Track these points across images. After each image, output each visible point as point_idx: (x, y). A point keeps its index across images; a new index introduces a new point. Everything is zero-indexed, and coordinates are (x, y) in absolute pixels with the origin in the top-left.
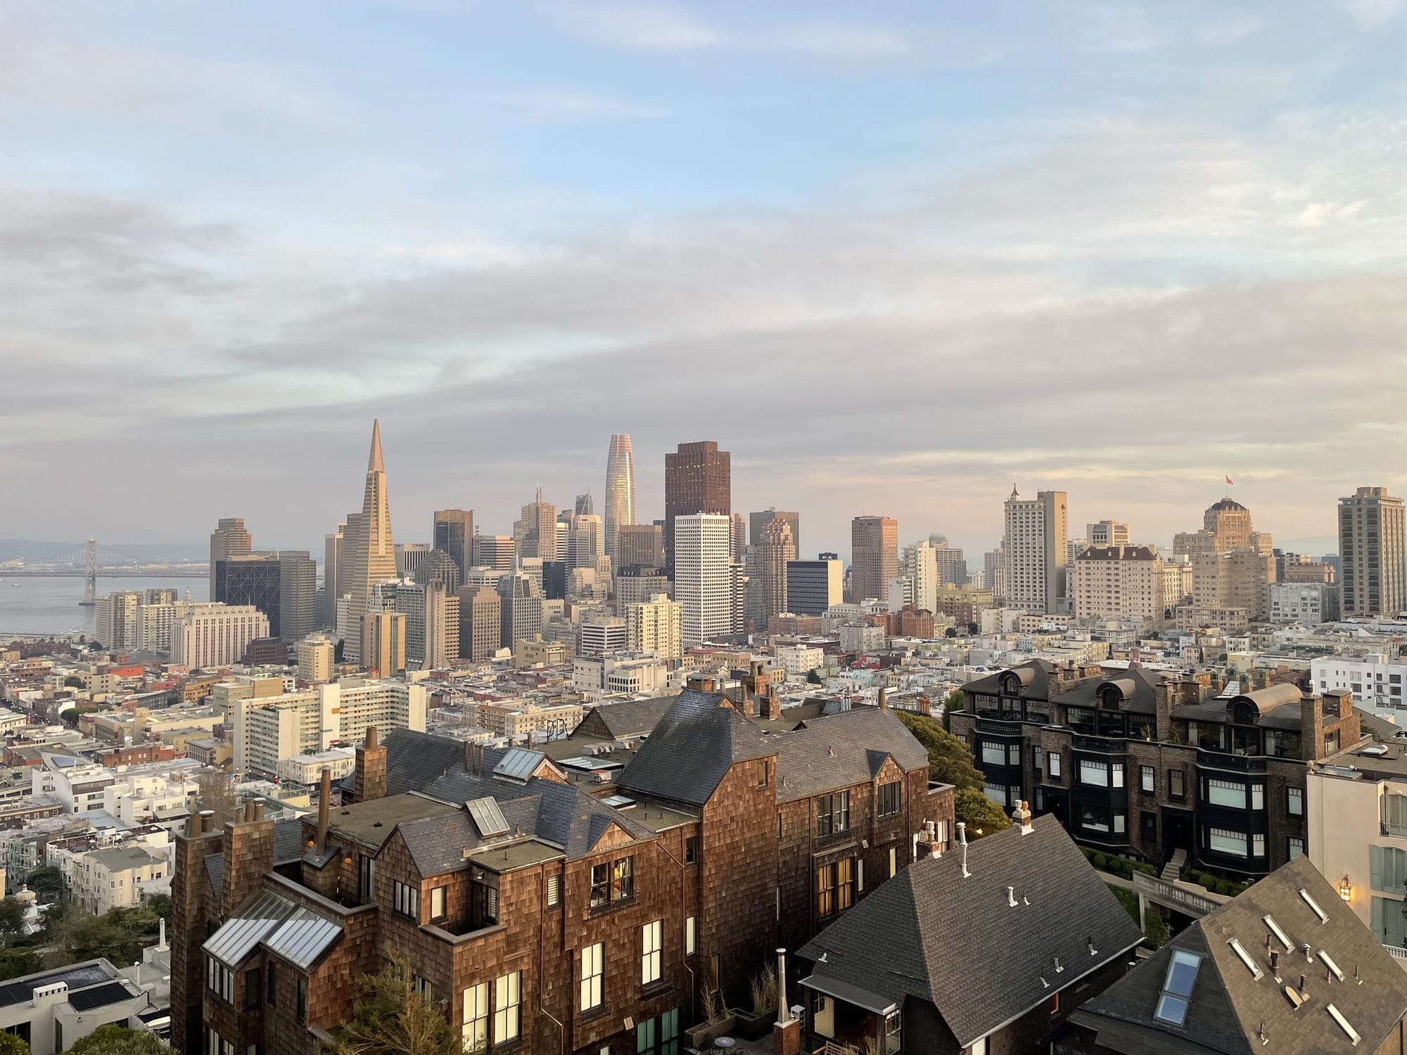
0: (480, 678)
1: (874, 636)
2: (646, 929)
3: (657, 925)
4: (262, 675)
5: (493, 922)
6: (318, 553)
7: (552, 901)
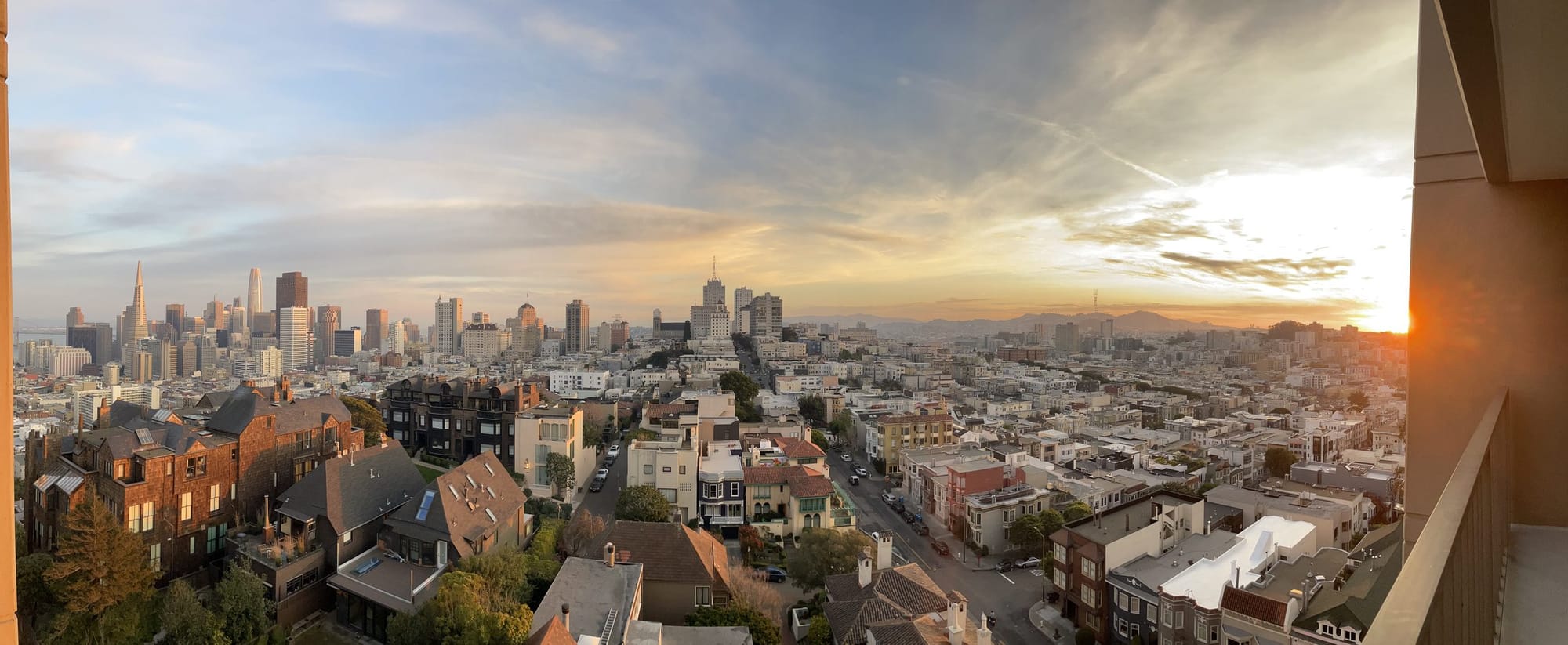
0: (186, 385)
1: (374, 366)
2: (212, 487)
3: (217, 486)
4: (88, 381)
5: (143, 480)
6: (113, 324)
7: (169, 472)
